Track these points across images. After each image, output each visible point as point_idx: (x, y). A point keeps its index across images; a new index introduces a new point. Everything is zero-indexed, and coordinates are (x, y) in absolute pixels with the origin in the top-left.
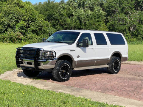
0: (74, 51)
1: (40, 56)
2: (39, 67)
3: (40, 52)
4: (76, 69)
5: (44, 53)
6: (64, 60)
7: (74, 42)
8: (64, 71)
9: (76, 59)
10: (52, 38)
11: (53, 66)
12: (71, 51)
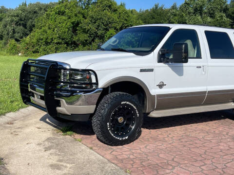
0: (152, 70)
1: (62, 82)
2: (58, 108)
3: (62, 71)
4: (155, 114)
5: (71, 75)
6: (121, 93)
7: (152, 50)
8: (121, 120)
9: (154, 91)
10: (114, 42)
11: (91, 109)
12: (142, 71)
